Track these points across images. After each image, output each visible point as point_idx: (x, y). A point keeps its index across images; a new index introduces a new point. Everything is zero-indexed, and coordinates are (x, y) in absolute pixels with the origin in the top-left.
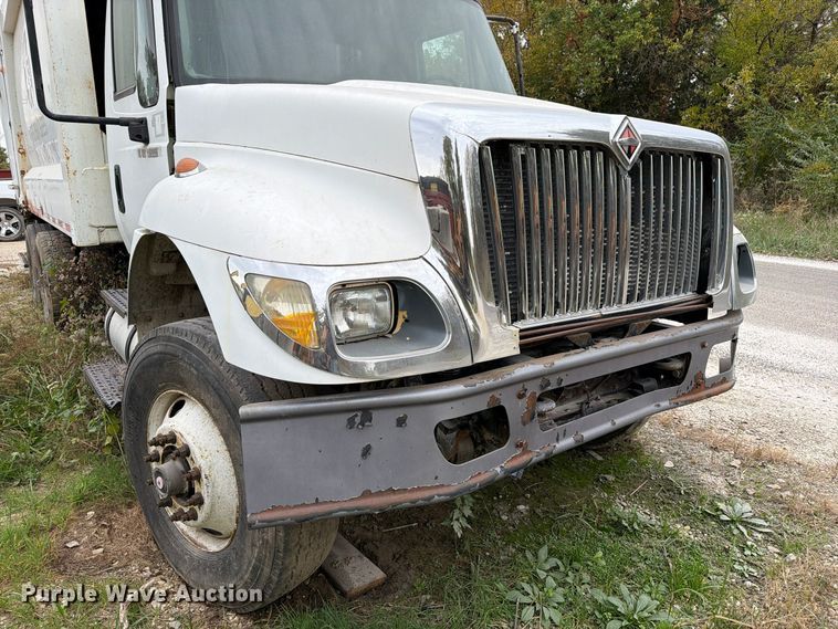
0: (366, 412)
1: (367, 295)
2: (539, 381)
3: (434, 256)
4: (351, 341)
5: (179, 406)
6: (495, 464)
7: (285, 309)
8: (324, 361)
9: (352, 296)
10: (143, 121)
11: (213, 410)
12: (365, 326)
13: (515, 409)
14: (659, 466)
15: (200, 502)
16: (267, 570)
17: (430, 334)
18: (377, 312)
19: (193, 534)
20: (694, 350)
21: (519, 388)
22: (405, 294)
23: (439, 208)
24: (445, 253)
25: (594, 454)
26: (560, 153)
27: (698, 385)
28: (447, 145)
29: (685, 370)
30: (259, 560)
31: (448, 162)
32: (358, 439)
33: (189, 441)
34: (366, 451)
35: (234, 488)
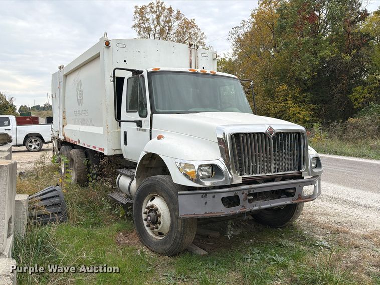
0: (206, 194)
1: (206, 168)
2: (248, 190)
3: (221, 159)
4: (202, 178)
5: (154, 199)
6: (236, 210)
7: (188, 170)
8: (197, 181)
9: (202, 168)
10: (141, 121)
11: (166, 198)
12: (205, 175)
13: (242, 197)
14: (301, 233)
15: (160, 223)
16: (178, 240)
17: (220, 177)
18: (208, 172)
19: (154, 236)
20: (297, 187)
21: (242, 192)
22: (214, 168)
23: (222, 146)
24: (224, 159)
25: (279, 229)
26: (252, 135)
27: (299, 198)
28: (224, 133)
29: (295, 193)
30: (176, 237)
31: (224, 136)
32: (203, 200)
33: (158, 207)
34: (206, 203)
35: (170, 219)
